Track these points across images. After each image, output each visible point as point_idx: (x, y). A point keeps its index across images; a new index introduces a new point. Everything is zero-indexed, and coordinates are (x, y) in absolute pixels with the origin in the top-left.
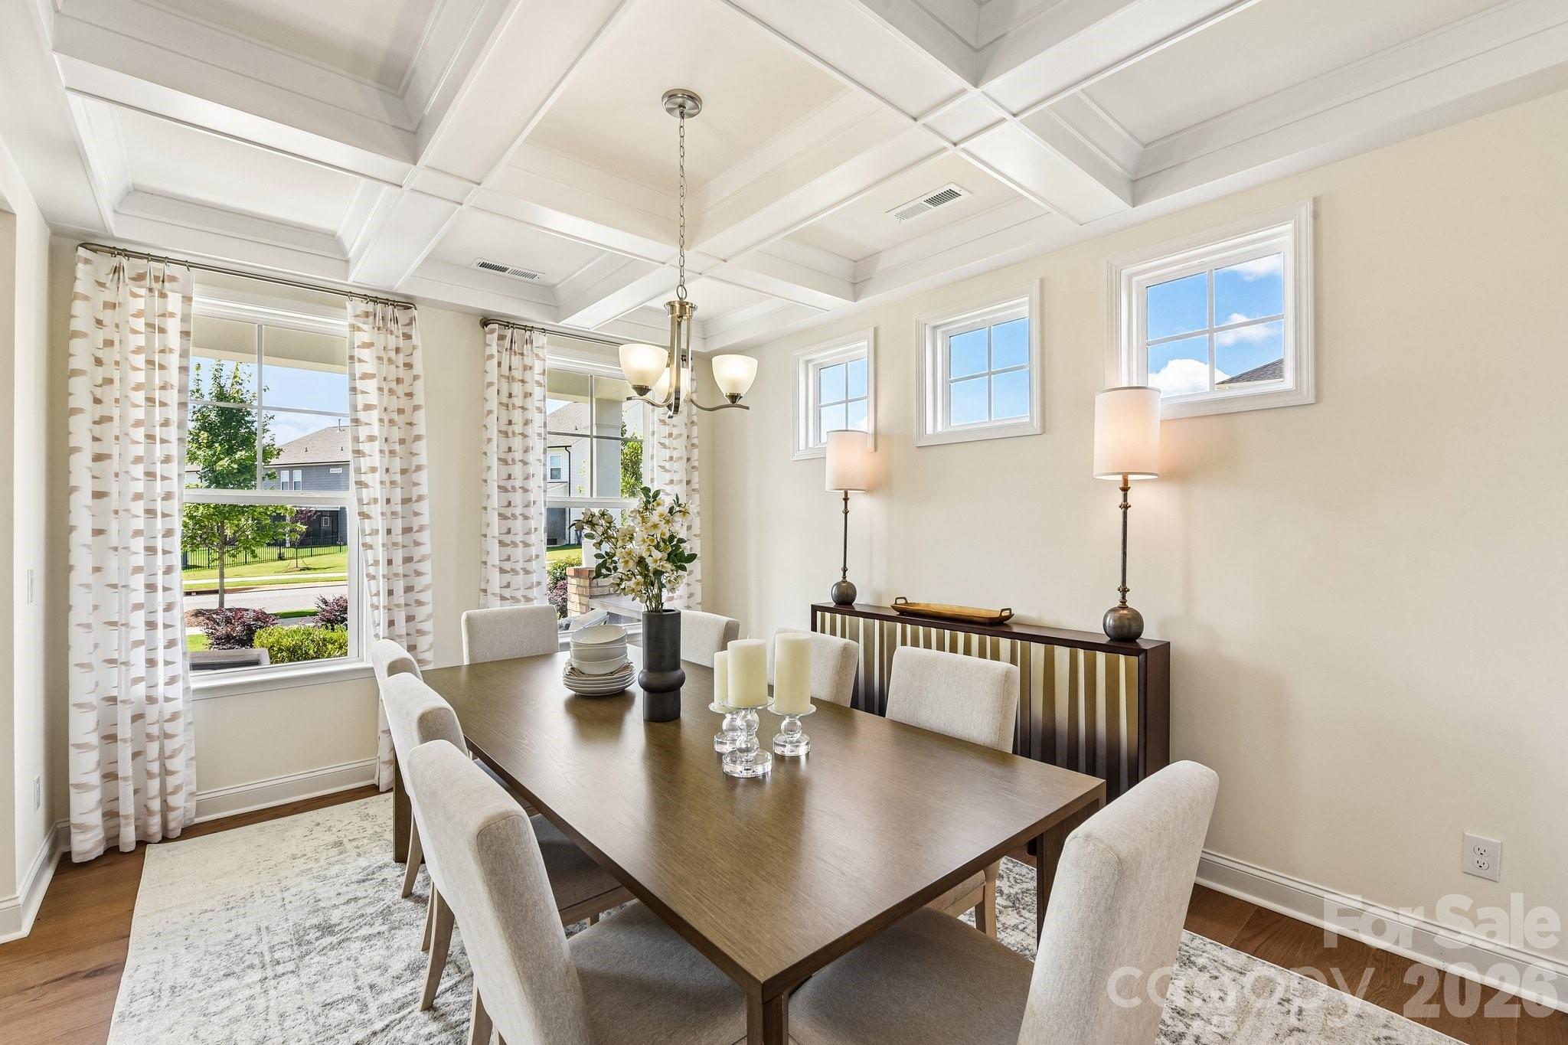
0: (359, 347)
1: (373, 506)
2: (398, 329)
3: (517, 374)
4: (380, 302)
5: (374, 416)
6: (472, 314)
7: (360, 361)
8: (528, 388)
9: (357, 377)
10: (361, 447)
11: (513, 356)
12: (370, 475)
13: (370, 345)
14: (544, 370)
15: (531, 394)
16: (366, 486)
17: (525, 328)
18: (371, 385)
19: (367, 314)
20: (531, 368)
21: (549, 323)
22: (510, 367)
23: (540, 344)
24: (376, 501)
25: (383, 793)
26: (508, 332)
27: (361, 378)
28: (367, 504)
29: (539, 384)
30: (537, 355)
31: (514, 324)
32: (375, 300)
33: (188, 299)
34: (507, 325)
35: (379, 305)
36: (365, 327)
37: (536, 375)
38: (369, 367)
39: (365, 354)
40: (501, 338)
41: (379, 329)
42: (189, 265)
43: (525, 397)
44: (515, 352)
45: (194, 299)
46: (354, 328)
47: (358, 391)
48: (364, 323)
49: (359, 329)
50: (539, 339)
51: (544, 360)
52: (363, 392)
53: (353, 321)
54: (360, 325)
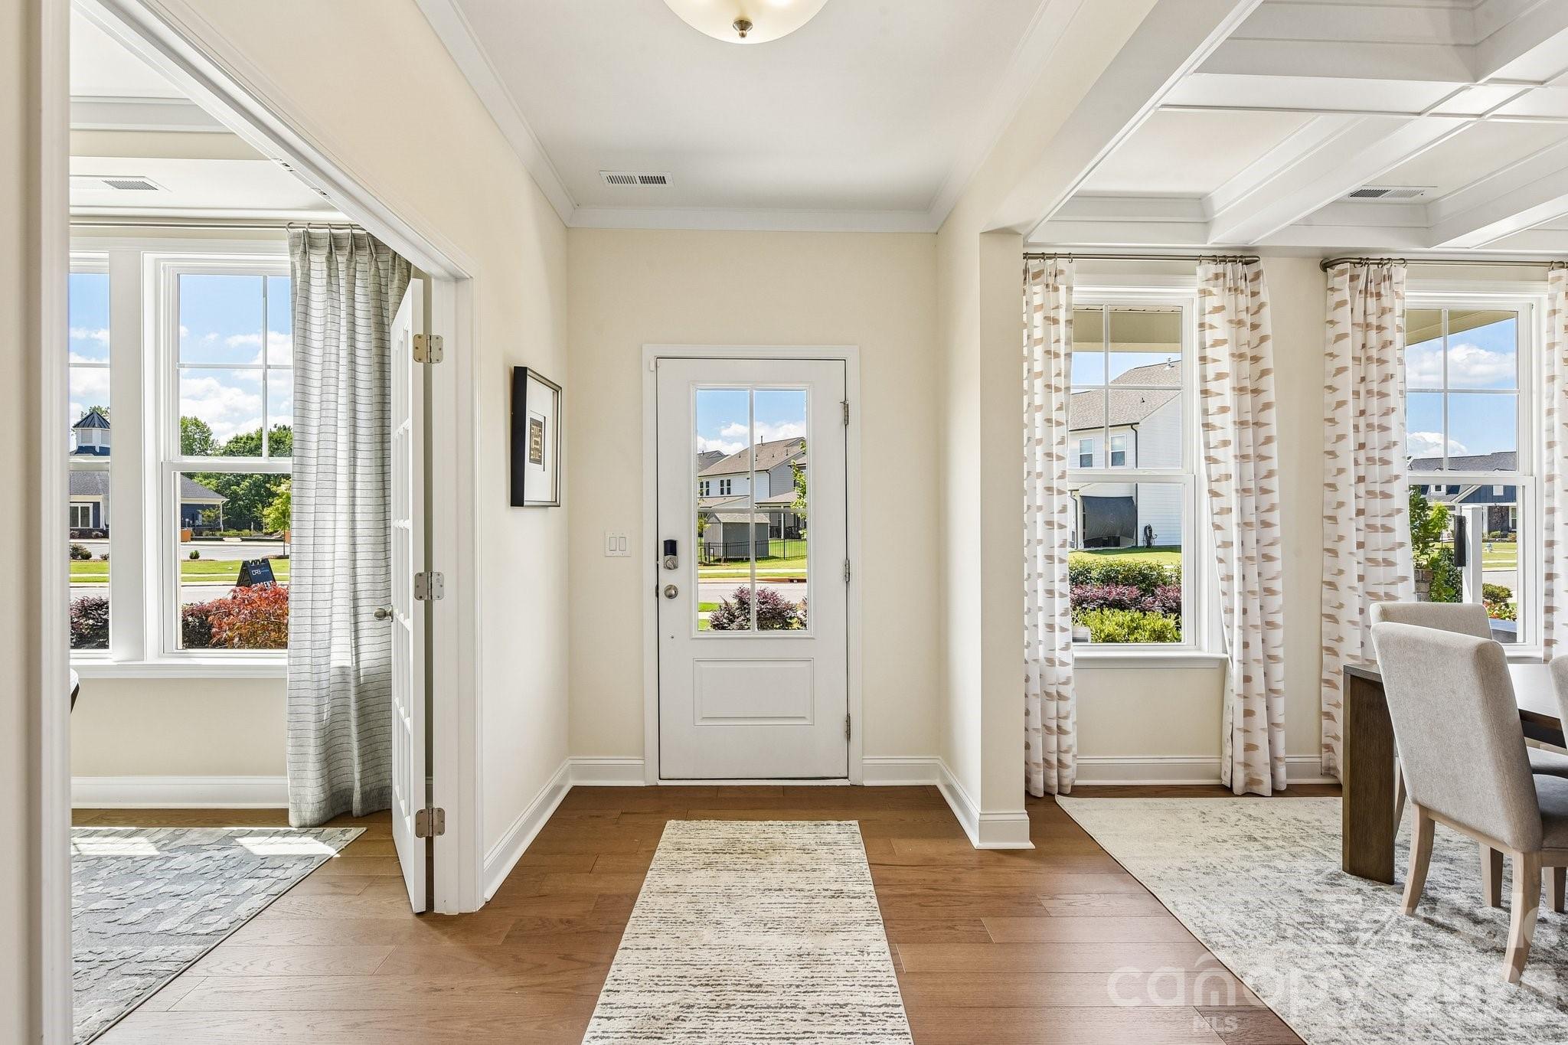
0: (1210, 313)
1: (1224, 483)
2: (1246, 287)
3: (1373, 320)
4: (1229, 261)
5: (1227, 385)
6: (1309, 257)
7: (1212, 327)
8: (1388, 335)
9: (1207, 345)
10: (1211, 420)
11: (1369, 299)
12: (1222, 450)
13: (1221, 308)
14: (1404, 311)
15: (1391, 343)
16: (1216, 461)
17: (1381, 263)
18: (1223, 353)
19: (1217, 276)
20: (1391, 310)
21: (1416, 250)
22: (1365, 312)
23: (1400, 280)
24: (1228, 477)
25: (1237, 796)
26: (1362, 271)
27: (1212, 346)
28: (1217, 480)
29: (1399, 329)
30: (1397, 293)
31: (1367, 259)
32: (1224, 259)
33: (1070, 289)
34: (1362, 262)
35: (1230, 264)
36: (1215, 290)
37: (1395, 321)
38: (1220, 334)
39: (1216, 319)
40: (1353, 278)
41: (1230, 290)
42: (1069, 256)
43: (1383, 347)
44: (1371, 293)
45: (1074, 289)
46: (1204, 293)
47: (1209, 360)
48: (1214, 287)
49: (1210, 293)
50: (1400, 273)
51: (1404, 298)
52: (1215, 361)
53: (1204, 286)
54: (1211, 289)
